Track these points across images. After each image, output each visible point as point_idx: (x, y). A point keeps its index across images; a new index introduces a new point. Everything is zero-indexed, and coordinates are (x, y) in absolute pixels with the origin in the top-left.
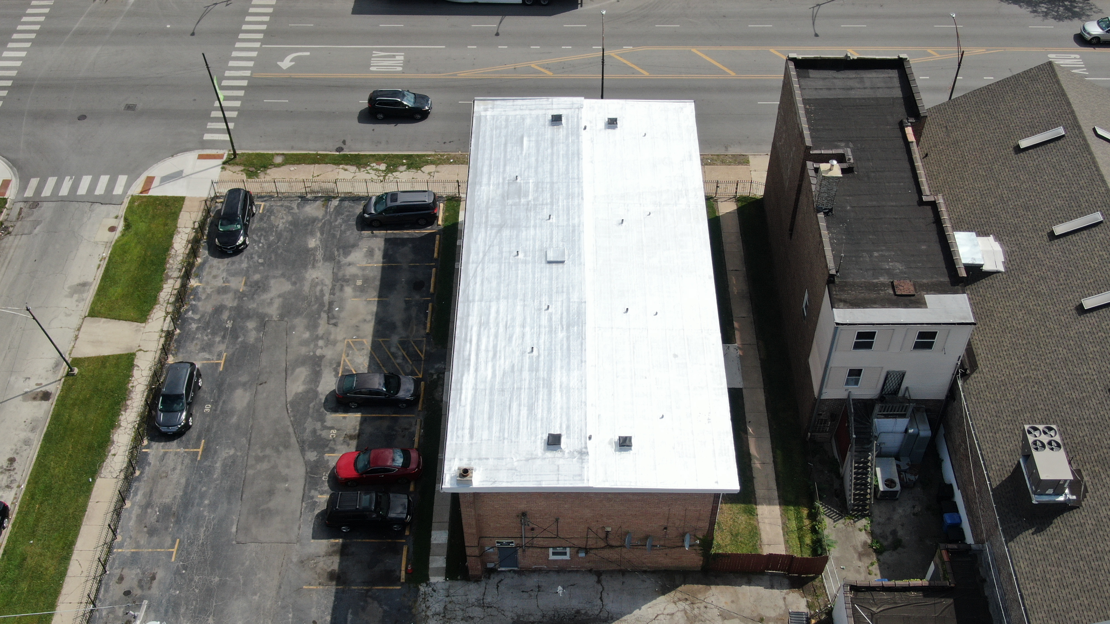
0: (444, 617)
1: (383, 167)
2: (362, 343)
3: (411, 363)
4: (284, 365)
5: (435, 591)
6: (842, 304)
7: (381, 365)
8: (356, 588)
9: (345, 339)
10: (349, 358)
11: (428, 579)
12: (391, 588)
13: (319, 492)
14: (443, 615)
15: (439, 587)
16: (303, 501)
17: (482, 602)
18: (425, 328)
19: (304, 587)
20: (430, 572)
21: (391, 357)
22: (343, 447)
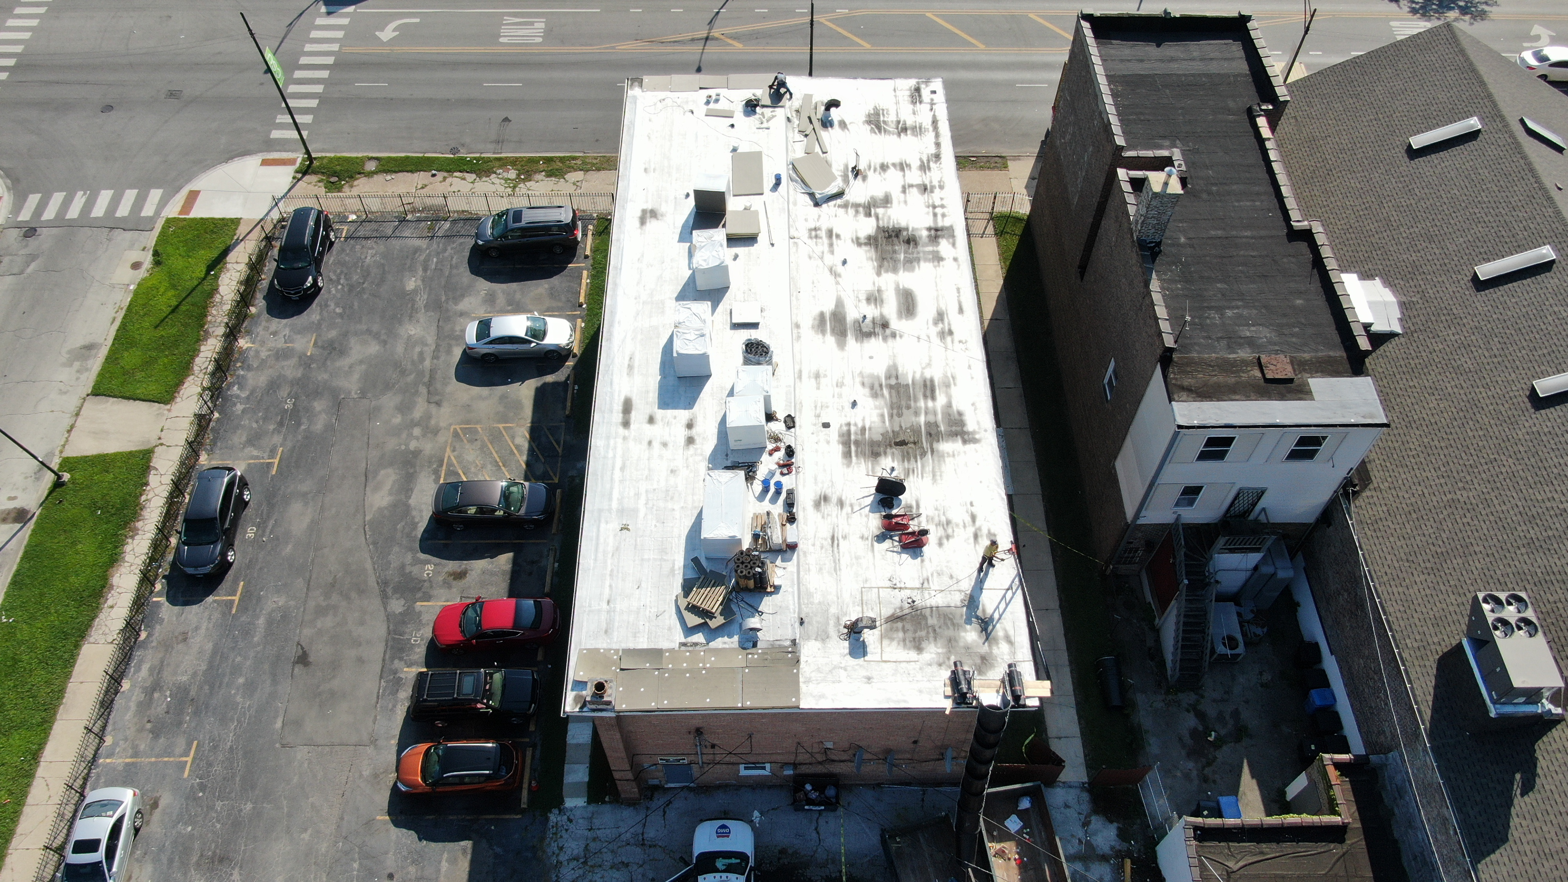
0: (585, 863)
1: (512, 174)
2: (475, 431)
3: (543, 460)
4: (364, 465)
5: (570, 820)
6: (1184, 395)
7: (501, 464)
8: (455, 817)
9: (450, 425)
10: (455, 453)
11: (562, 802)
12: (507, 817)
13: (406, 664)
14: (582, 860)
15: (578, 813)
16: (381, 677)
17: (641, 838)
18: (564, 408)
19: (378, 817)
20: (566, 790)
21: (516, 452)
22: (442, 591)
